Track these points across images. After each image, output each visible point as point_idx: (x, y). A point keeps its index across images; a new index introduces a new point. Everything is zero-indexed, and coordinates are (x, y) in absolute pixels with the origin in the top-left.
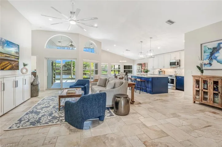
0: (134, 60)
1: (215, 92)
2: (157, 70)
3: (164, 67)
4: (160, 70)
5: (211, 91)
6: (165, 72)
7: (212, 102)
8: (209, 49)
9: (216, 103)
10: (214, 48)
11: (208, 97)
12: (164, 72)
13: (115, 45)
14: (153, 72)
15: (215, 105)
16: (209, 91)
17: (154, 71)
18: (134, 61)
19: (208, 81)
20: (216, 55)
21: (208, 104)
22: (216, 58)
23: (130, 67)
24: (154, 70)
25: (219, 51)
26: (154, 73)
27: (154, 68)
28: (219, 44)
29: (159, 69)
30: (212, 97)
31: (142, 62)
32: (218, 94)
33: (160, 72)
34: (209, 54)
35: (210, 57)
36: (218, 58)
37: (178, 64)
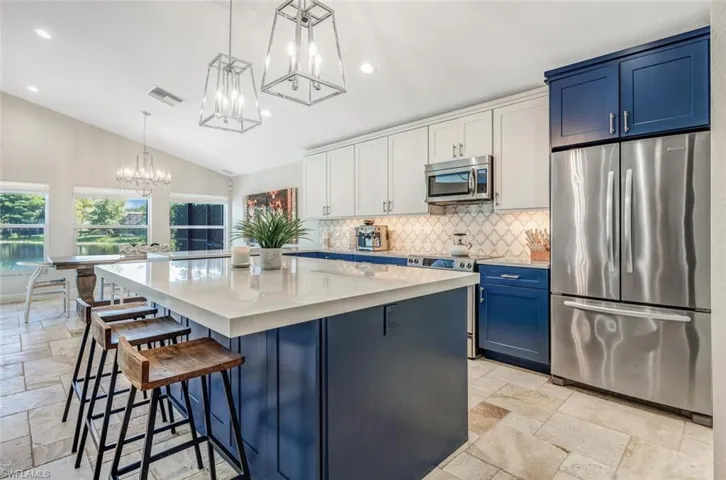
0: (231, 180)
2: (346, 227)
3: (388, 207)
4: (368, 223)
6: (393, 237)
12: (388, 238)
13: (43, 33)
14: (325, 237)
17: (330, 235)
18: (230, 182)
23: (213, 213)
24: (332, 229)
26: (332, 241)
27: (333, 214)
29: (358, 218)
31: (271, 187)
33: (361, 239)
37: (481, 188)
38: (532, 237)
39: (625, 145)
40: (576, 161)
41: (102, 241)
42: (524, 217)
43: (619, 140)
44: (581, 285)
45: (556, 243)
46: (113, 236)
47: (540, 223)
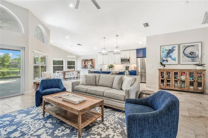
1: (175, 80)
2: (105, 66)
5: (173, 79)
7: (173, 87)
8: (166, 50)
9: (176, 87)
10: (170, 50)
11: (170, 83)
15: (176, 89)
16: (171, 79)
19: (171, 72)
20: (171, 54)
21: (171, 89)
22: (171, 57)
23: (73, 63)
25: (173, 52)
28: (173, 47)
29: (109, 64)
30: (174, 84)
31: (88, 58)
32: (177, 81)
34: (166, 53)
35: (167, 56)
36: (172, 57)
37: (128, 61)
38: (134, 67)
39: (143, 58)
40: (139, 59)
41: (3, 70)
42: (133, 64)
43: (143, 57)
44: (140, 72)
45: (137, 68)
46: (7, 68)
47: (135, 65)
